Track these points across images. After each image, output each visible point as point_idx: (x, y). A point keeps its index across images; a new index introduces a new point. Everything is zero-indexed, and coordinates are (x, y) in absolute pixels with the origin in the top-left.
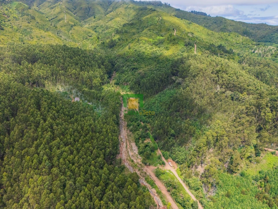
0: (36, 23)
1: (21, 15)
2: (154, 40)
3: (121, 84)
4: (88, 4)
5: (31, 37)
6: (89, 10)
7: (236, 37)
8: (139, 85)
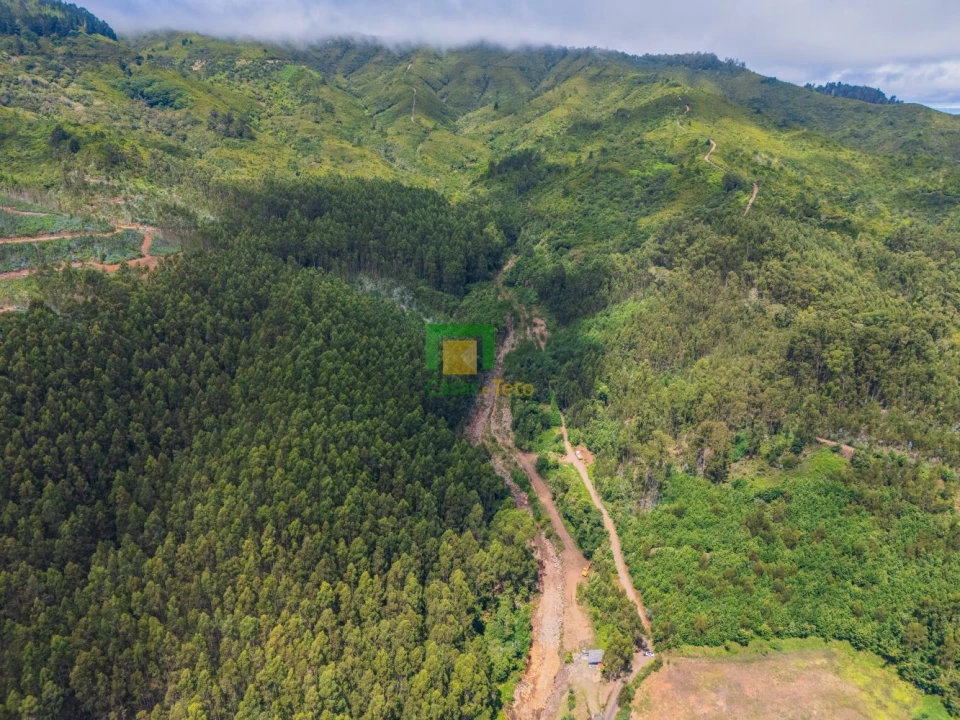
0: (334, 123)
1: (299, 101)
2: (644, 171)
3: (520, 284)
4: (484, 67)
5: (318, 160)
6: (484, 85)
7: (931, 169)
8: (562, 286)
